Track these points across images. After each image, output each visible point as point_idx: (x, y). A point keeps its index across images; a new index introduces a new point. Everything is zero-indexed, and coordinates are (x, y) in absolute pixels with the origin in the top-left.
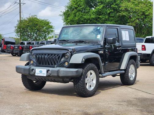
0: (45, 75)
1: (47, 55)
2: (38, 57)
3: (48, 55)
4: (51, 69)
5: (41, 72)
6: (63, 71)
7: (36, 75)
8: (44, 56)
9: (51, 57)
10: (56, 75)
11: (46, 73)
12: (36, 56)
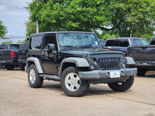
1: (109, 59)
2: (101, 61)
3: (111, 59)
5: (115, 74)
7: (111, 77)
11: (119, 75)
12: (98, 60)
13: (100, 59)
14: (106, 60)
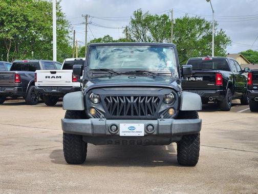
0: (142, 134)
1: (132, 98)
2: (110, 101)
3: (135, 98)
4: (154, 122)
5: (132, 128)
6: (179, 124)
7: (121, 134)
8: (126, 100)
9: (142, 101)
10: (168, 132)
11: (143, 131)
12: (105, 100)
13: (109, 98)
14: (123, 99)
